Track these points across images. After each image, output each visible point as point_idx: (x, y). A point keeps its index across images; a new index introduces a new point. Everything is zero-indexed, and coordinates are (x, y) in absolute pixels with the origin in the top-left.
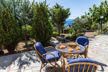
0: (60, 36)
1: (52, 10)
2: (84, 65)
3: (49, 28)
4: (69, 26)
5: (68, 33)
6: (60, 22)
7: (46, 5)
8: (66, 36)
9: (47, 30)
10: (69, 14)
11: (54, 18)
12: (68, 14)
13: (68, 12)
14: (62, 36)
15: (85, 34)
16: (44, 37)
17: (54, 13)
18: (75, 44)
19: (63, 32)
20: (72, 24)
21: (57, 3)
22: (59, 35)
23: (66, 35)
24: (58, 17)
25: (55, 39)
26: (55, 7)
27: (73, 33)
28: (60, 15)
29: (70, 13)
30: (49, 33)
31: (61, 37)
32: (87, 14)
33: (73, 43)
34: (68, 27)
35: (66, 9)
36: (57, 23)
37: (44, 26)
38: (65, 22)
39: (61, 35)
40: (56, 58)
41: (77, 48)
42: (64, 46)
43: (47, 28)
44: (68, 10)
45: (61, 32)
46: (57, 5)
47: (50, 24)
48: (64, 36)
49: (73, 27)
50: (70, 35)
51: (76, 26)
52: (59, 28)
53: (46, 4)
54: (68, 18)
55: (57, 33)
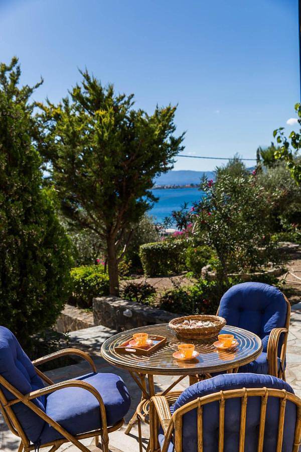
0: (116, 294)
1: (58, 117)
2: (240, 399)
3: (48, 242)
4: (180, 225)
5: (178, 273)
6: (112, 197)
7: (19, 87)
8: (160, 295)
9: (35, 257)
10: (175, 143)
11: (71, 172)
12: (168, 141)
13: (163, 132)
14: (132, 290)
15: (284, 271)
16: (16, 305)
17: (73, 139)
18: (208, 324)
19: (136, 269)
20: (199, 208)
21: (87, 78)
22: (110, 289)
23: (163, 286)
24: (102, 164)
25: (86, 317)
26: (77, 96)
27: (204, 269)
28: (114, 153)
29: (180, 140)
30: (44, 272)
31: (123, 303)
32: (289, 141)
33: (200, 324)
34: (172, 230)
35: (151, 114)
36: (96, 207)
37: (14, 231)
38: (150, 195)
39: (123, 284)
40: (107, 406)
41: (221, 346)
42: (149, 342)
43: (32, 239)
44: (166, 117)
45: (123, 264)
46: (93, 87)
47: (49, 212)
48: (148, 291)
49: (204, 226)
50: (188, 284)
51: (225, 217)
52: (108, 236)
53: (15, 82)
54: (165, 170)
55: (98, 272)
